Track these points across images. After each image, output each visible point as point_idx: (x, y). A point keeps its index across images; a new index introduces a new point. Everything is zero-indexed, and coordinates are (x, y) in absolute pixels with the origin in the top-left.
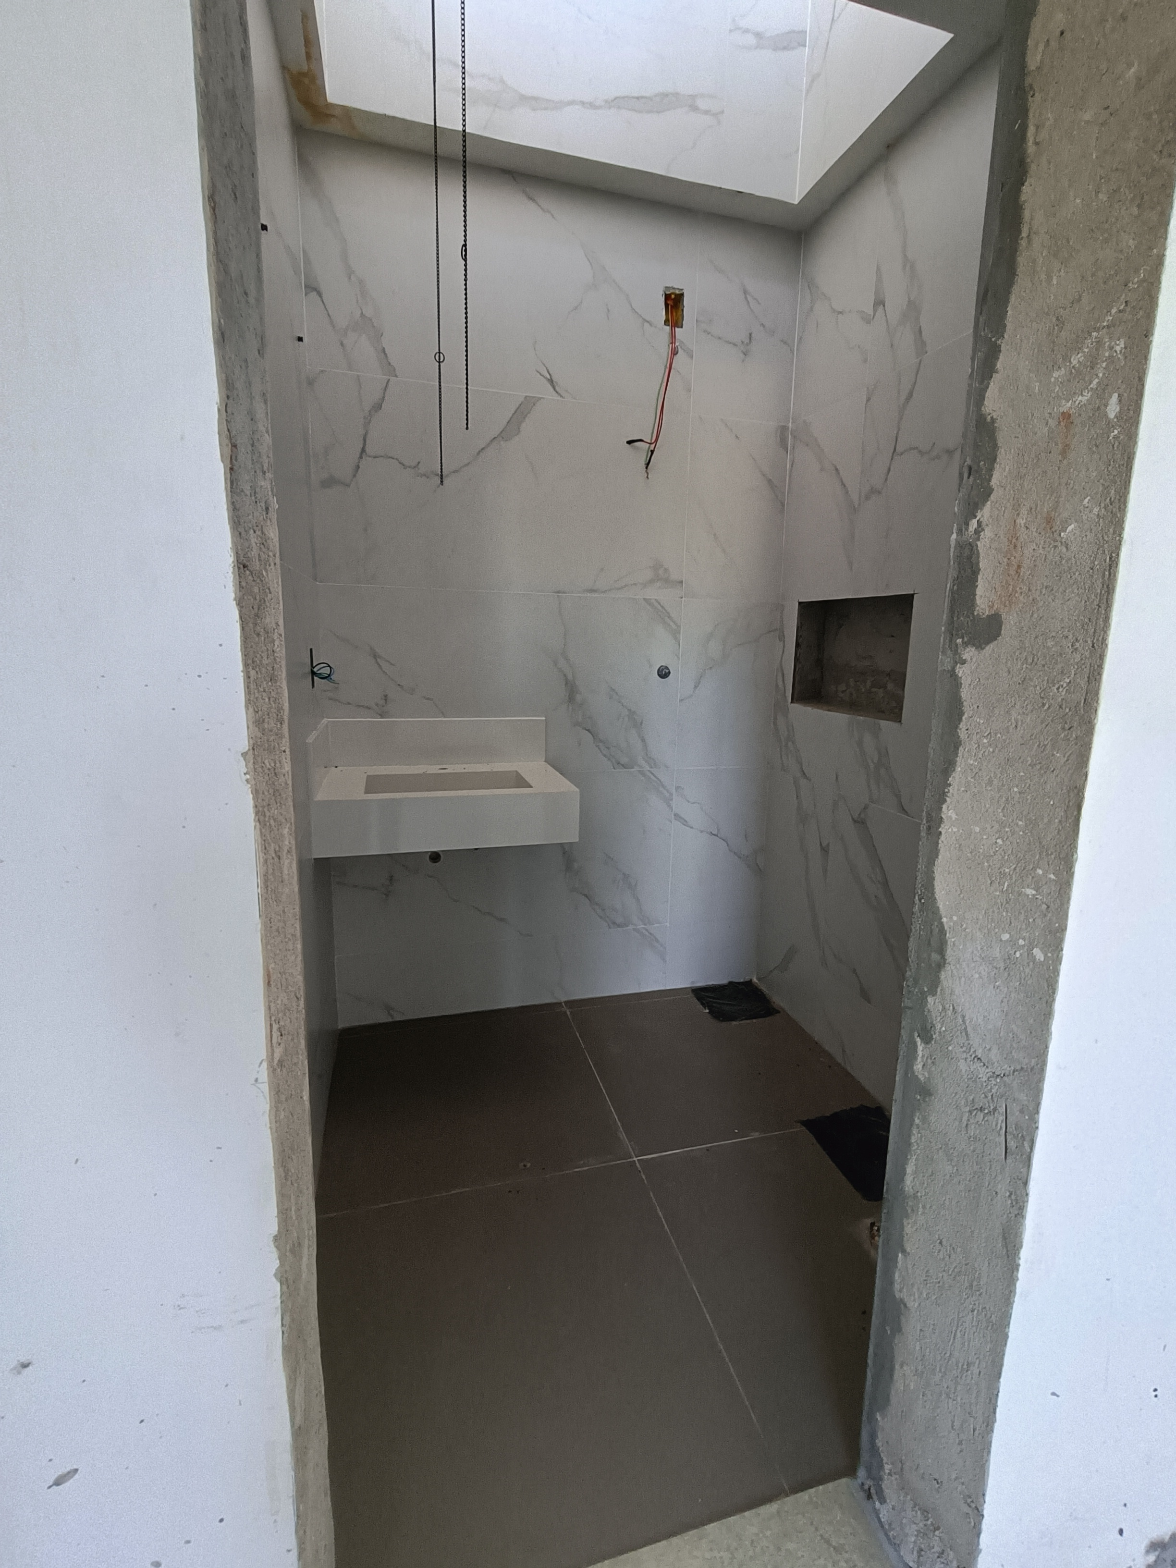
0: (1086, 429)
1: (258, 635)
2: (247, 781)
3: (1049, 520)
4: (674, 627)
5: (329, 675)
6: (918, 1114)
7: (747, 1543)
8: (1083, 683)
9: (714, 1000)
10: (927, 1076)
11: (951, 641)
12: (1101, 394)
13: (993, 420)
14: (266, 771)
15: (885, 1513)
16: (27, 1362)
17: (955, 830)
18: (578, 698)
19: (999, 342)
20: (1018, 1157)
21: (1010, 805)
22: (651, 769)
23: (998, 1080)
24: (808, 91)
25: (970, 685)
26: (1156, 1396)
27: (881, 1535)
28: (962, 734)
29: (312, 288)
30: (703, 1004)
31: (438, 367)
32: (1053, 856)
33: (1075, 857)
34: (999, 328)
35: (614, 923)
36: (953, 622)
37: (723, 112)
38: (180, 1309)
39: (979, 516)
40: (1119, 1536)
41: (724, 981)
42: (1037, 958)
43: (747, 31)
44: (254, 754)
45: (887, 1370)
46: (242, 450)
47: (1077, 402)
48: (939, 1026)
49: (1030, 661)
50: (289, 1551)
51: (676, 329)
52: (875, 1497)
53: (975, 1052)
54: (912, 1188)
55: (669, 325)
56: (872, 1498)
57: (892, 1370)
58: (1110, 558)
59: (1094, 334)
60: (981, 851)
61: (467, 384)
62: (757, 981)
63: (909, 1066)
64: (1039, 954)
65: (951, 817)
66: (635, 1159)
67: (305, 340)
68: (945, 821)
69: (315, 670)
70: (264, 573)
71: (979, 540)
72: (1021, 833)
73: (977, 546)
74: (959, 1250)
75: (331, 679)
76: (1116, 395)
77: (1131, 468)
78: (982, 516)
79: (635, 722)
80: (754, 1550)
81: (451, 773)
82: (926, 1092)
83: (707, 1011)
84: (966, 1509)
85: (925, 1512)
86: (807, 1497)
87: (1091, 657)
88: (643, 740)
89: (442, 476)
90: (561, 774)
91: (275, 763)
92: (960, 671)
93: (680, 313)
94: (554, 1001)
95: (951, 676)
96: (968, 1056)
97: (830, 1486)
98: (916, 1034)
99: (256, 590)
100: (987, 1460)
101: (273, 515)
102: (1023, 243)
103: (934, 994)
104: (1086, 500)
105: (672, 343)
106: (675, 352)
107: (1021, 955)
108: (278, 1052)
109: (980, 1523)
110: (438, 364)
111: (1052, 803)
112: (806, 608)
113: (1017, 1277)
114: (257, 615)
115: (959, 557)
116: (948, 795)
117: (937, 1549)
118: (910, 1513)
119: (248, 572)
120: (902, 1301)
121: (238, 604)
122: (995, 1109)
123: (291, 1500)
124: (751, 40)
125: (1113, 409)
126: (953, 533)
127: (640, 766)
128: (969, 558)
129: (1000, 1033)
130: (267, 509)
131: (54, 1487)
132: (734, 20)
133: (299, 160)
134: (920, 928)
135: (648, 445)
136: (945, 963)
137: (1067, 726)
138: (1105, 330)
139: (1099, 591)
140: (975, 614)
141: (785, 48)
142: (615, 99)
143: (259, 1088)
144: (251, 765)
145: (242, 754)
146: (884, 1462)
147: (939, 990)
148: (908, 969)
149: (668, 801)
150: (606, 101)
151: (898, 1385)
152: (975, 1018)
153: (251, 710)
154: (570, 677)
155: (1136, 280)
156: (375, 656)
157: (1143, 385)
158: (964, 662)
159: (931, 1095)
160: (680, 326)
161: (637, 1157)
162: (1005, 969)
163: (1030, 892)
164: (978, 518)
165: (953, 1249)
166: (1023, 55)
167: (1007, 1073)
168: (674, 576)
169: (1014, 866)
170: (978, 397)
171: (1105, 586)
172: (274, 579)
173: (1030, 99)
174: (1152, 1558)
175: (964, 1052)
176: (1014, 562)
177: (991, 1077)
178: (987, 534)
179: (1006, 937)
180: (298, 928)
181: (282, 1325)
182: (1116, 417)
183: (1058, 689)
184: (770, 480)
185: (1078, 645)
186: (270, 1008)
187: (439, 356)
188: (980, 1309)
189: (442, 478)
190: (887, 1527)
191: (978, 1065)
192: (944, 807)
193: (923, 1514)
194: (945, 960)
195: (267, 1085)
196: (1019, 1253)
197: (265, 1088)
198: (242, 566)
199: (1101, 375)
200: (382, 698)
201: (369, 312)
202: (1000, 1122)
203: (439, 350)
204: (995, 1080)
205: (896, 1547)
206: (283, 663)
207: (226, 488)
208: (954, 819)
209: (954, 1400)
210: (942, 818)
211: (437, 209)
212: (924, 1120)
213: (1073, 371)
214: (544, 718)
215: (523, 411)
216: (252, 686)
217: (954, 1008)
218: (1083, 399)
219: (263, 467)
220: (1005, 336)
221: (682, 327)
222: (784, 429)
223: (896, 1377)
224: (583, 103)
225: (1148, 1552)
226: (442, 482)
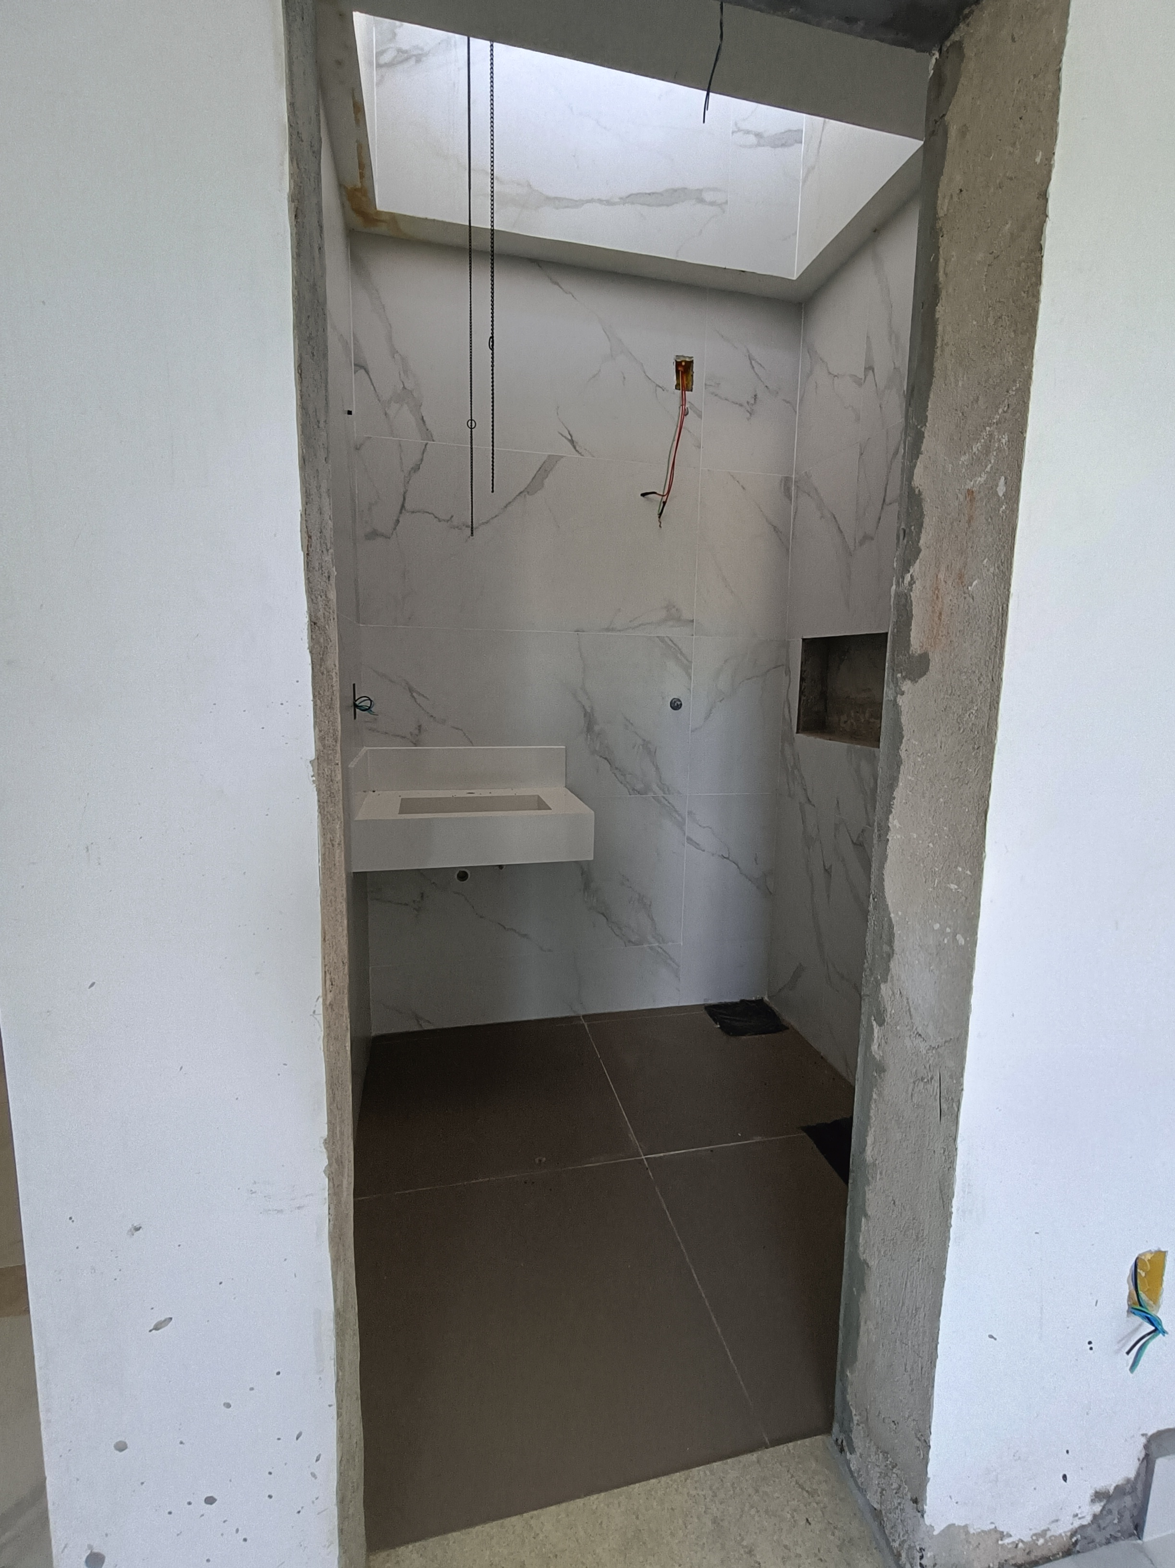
0: (984, 504)
1: (323, 674)
2: (313, 781)
3: (961, 576)
4: (685, 662)
5: (370, 707)
6: (875, 1090)
7: (729, 1484)
8: (986, 709)
9: (725, 1017)
10: (881, 1055)
11: (893, 675)
12: (993, 477)
13: (920, 493)
14: (326, 777)
15: (854, 1462)
16: (138, 1226)
17: (899, 837)
18: (597, 728)
19: (923, 429)
20: (949, 1118)
21: (938, 813)
22: (665, 795)
23: (934, 1052)
24: (804, 182)
25: (907, 712)
26: (1091, 1349)
27: (851, 1483)
28: (903, 754)
29: (360, 366)
30: (714, 1020)
31: (470, 433)
32: (969, 856)
33: (984, 855)
34: (923, 420)
35: (630, 941)
36: (894, 660)
37: (726, 203)
38: (252, 1194)
39: (911, 571)
40: (1063, 1481)
41: (737, 1000)
42: (960, 943)
43: (748, 132)
44: (318, 762)
45: (854, 1329)
46: (314, 538)
47: (977, 482)
48: (890, 1010)
49: (950, 692)
50: (330, 1406)
51: (686, 392)
52: (846, 1449)
53: (916, 1029)
54: (872, 1157)
55: (680, 389)
56: (844, 1450)
57: (858, 1327)
58: (1002, 608)
59: (988, 428)
60: (918, 854)
61: (493, 446)
62: (768, 1000)
63: (868, 1047)
64: (961, 940)
65: (895, 826)
66: (643, 1157)
67: (353, 413)
68: (891, 829)
69: (357, 703)
70: (327, 627)
71: (912, 591)
72: (946, 837)
73: (911, 597)
74: (908, 1207)
75: (371, 711)
76: (1003, 478)
77: (1014, 536)
78: (914, 571)
79: (649, 750)
80: (734, 1491)
81: (477, 797)
82: (881, 1069)
83: (719, 1026)
84: (918, 1443)
85: (885, 1453)
86: (785, 1449)
87: (991, 689)
88: (657, 768)
89: (472, 528)
90: (580, 799)
91: (331, 771)
92: (900, 700)
93: (690, 377)
94: (573, 1014)
95: (894, 705)
96: (912, 1033)
97: (807, 1441)
98: (873, 1018)
99: (322, 640)
100: (932, 1394)
101: (333, 581)
102: (938, 351)
103: (886, 982)
104: (985, 561)
105: (682, 405)
106: (685, 413)
107: (948, 941)
108: (330, 996)
109: (928, 1453)
110: (470, 430)
111: (967, 810)
112: (808, 644)
113: (950, 1223)
114: (322, 659)
115: (897, 604)
116: (893, 807)
117: (895, 1486)
118: (873, 1458)
119: (317, 628)
120: (865, 1262)
121: (310, 652)
122: (932, 1078)
123: (333, 1361)
124: (752, 139)
125: (1001, 490)
126: (892, 585)
127: (655, 793)
128: (905, 606)
129: (934, 1011)
130: (329, 577)
131: (154, 1331)
132: (736, 124)
133: (351, 259)
134: (874, 924)
135: (661, 497)
136: (893, 953)
137: (976, 747)
138: (995, 426)
139: (995, 635)
140: (911, 653)
141: (783, 145)
142: (629, 196)
143: (316, 1019)
144: (316, 771)
145: (310, 762)
146: (853, 1414)
147: (889, 978)
148: (865, 961)
149: (681, 825)
150: (621, 198)
151: (863, 1339)
152: (916, 999)
153: (317, 729)
154: (589, 710)
155: (1014, 388)
156: (411, 690)
157: (1021, 471)
158: (903, 693)
159: (884, 1071)
160: (690, 389)
161: (644, 1156)
162: (937, 954)
163: (953, 886)
164: (910, 573)
165: (904, 1207)
166: (935, 203)
167: (940, 1045)
168: (686, 615)
169: (942, 865)
170: (908, 473)
171: (999, 631)
172: (333, 633)
173: (941, 238)
174: (1097, 1508)
175: (909, 1030)
176: (937, 609)
177: (929, 1050)
178: (917, 586)
179: (937, 926)
180: (344, 907)
181: (329, 1214)
182: (1003, 495)
183: (969, 716)
184: (775, 528)
185: (982, 679)
186: (324, 959)
187: (471, 423)
188: (924, 1258)
189: (472, 531)
190: (856, 1475)
191: (920, 1039)
192: (891, 817)
193: (884, 1455)
194: (893, 950)
195: (322, 1016)
196: (951, 1202)
197: (321, 1018)
198: (313, 624)
199: (993, 461)
200: (416, 728)
201: (409, 385)
202: (935, 1088)
203: (471, 417)
204: (932, 1052)
205: (863, 1491)
206: (338, 695)
207: (304, 569)
208: (898, 827)
209: (906, 1345)
210: (889, 827)
211: (471, 296)
212: (880, 1094)
213: (974, 457)
214: (564, 747)
215: (545, 469)
216: (318, 712)
217: (900, 993)
218: (981, 480)
219: (327, 546)
220: (927, 424)
221: (692, 391)
222: (787, 480)
223: (861, 1333)
224: (600, 201)
225: (1093, 1501)
226: (472, 533)
